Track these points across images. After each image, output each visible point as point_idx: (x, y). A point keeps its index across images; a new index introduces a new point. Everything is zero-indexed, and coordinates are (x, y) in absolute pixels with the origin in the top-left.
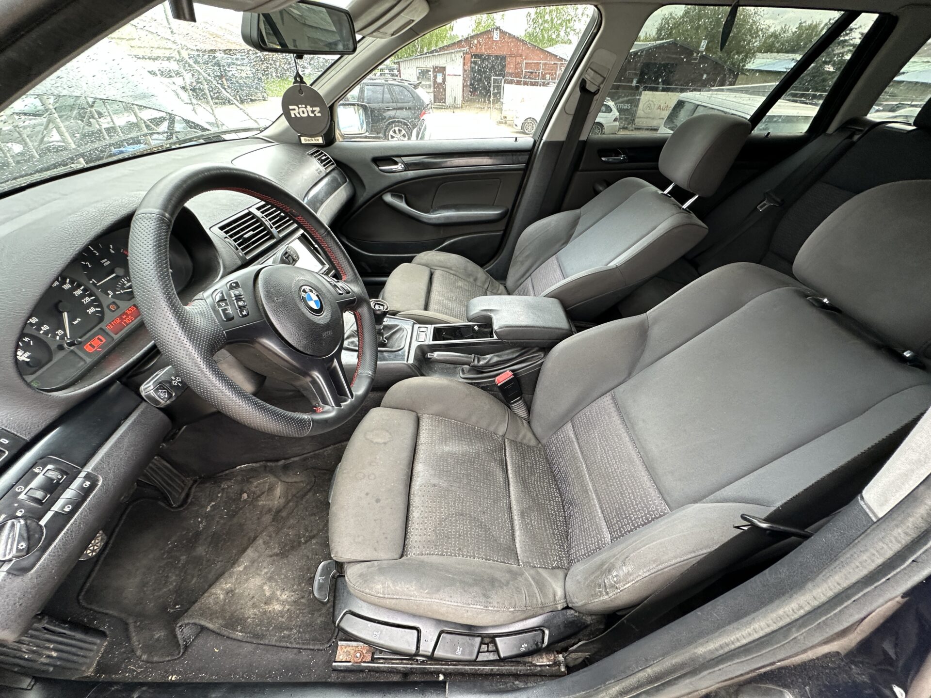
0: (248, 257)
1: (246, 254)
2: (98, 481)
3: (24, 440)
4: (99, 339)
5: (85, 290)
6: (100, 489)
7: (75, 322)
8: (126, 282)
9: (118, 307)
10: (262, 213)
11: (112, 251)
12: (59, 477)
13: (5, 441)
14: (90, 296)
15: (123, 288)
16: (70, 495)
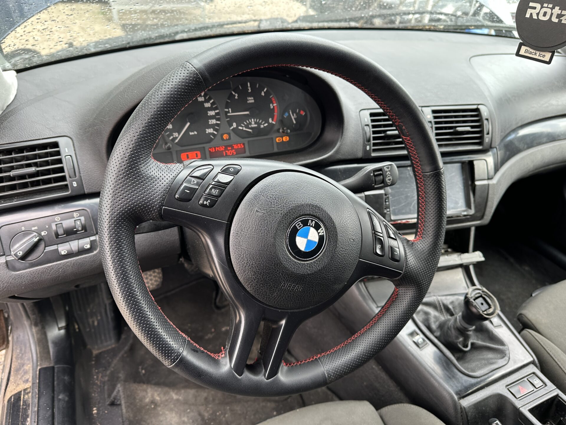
0: (373, 154)
1: (374, 150)
2: (96, 249)
3: (84, 191)
4: (196, 154)
5: (217, 114)
6: (91, 257)
7: (191, 133)
8: (253, 123)
9: (230, 139)
10: (435, 117)
11: (263, 94)
12: (80, 229)
13: (75, 184)
14: (218, 119)
15: (247, 127)
16: (74, 245)
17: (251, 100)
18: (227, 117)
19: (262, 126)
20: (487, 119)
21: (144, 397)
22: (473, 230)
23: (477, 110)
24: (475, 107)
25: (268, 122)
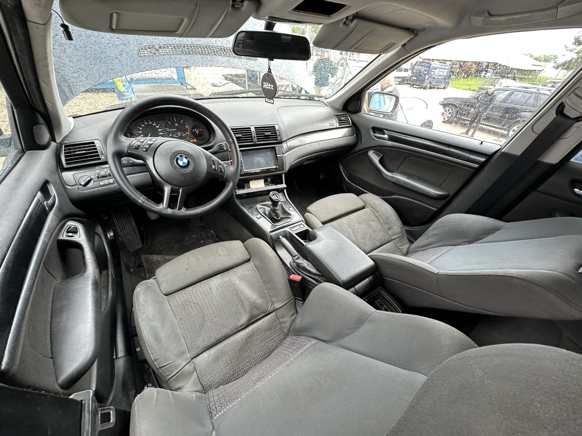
5: (162, 130)
8: (179, 134)
10: (255, 130)
11: (182, 122)
12: (108, 175)
13: (103, 157)
14: (163, 133)
15: (176, 135)
16: (106, 182)
17: (177, 125)
18: (167, 131)
19: (183, 135)
20: (278, 130)
21: (153, 259)
22: (283, 175)
23: (274, 127)
24: (273, 126)
25: (186, 134)
